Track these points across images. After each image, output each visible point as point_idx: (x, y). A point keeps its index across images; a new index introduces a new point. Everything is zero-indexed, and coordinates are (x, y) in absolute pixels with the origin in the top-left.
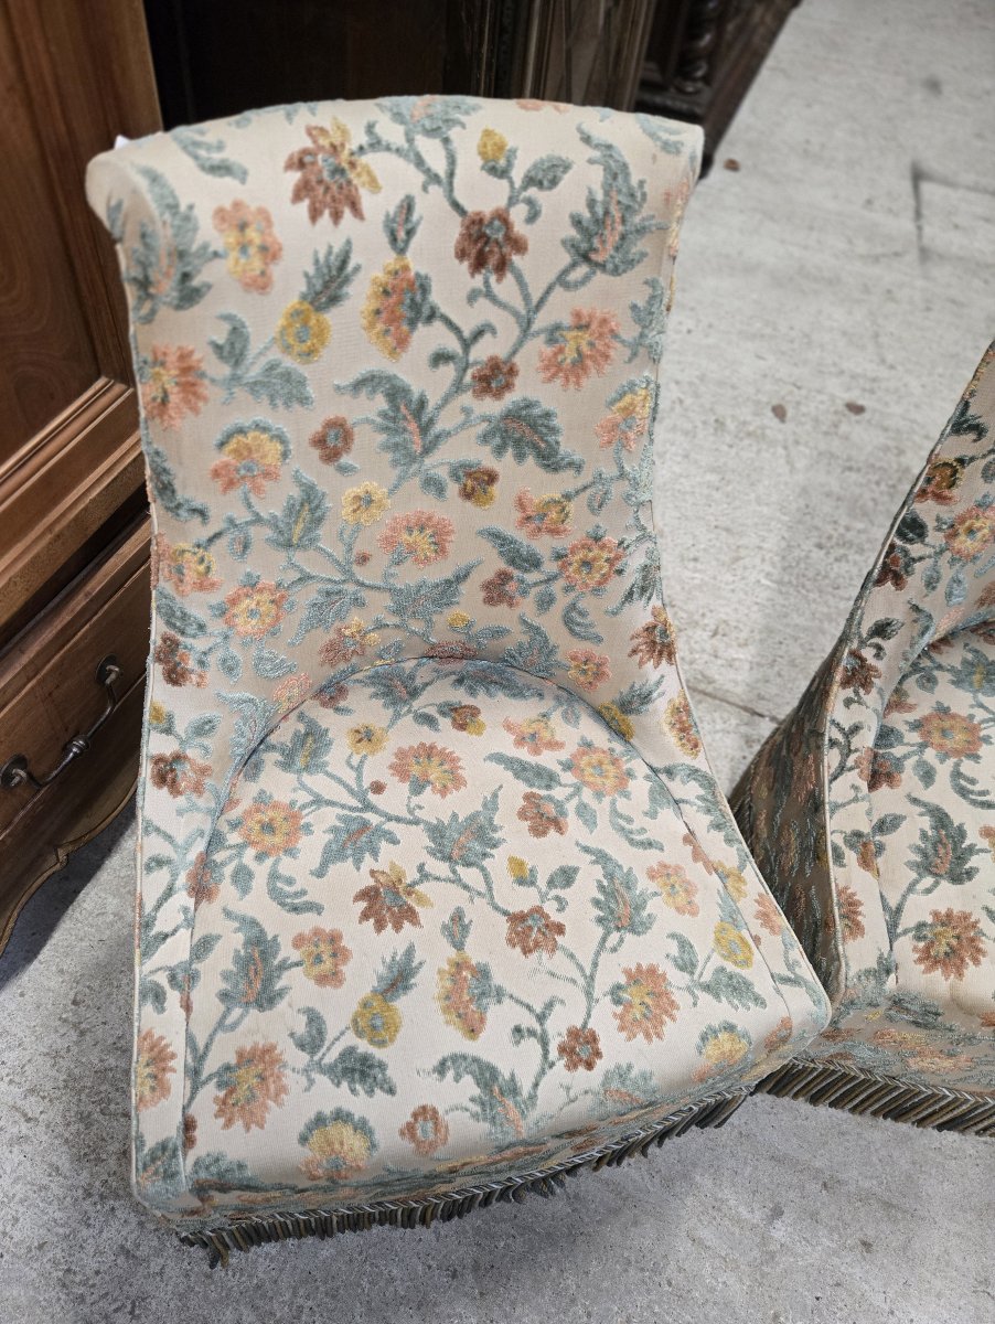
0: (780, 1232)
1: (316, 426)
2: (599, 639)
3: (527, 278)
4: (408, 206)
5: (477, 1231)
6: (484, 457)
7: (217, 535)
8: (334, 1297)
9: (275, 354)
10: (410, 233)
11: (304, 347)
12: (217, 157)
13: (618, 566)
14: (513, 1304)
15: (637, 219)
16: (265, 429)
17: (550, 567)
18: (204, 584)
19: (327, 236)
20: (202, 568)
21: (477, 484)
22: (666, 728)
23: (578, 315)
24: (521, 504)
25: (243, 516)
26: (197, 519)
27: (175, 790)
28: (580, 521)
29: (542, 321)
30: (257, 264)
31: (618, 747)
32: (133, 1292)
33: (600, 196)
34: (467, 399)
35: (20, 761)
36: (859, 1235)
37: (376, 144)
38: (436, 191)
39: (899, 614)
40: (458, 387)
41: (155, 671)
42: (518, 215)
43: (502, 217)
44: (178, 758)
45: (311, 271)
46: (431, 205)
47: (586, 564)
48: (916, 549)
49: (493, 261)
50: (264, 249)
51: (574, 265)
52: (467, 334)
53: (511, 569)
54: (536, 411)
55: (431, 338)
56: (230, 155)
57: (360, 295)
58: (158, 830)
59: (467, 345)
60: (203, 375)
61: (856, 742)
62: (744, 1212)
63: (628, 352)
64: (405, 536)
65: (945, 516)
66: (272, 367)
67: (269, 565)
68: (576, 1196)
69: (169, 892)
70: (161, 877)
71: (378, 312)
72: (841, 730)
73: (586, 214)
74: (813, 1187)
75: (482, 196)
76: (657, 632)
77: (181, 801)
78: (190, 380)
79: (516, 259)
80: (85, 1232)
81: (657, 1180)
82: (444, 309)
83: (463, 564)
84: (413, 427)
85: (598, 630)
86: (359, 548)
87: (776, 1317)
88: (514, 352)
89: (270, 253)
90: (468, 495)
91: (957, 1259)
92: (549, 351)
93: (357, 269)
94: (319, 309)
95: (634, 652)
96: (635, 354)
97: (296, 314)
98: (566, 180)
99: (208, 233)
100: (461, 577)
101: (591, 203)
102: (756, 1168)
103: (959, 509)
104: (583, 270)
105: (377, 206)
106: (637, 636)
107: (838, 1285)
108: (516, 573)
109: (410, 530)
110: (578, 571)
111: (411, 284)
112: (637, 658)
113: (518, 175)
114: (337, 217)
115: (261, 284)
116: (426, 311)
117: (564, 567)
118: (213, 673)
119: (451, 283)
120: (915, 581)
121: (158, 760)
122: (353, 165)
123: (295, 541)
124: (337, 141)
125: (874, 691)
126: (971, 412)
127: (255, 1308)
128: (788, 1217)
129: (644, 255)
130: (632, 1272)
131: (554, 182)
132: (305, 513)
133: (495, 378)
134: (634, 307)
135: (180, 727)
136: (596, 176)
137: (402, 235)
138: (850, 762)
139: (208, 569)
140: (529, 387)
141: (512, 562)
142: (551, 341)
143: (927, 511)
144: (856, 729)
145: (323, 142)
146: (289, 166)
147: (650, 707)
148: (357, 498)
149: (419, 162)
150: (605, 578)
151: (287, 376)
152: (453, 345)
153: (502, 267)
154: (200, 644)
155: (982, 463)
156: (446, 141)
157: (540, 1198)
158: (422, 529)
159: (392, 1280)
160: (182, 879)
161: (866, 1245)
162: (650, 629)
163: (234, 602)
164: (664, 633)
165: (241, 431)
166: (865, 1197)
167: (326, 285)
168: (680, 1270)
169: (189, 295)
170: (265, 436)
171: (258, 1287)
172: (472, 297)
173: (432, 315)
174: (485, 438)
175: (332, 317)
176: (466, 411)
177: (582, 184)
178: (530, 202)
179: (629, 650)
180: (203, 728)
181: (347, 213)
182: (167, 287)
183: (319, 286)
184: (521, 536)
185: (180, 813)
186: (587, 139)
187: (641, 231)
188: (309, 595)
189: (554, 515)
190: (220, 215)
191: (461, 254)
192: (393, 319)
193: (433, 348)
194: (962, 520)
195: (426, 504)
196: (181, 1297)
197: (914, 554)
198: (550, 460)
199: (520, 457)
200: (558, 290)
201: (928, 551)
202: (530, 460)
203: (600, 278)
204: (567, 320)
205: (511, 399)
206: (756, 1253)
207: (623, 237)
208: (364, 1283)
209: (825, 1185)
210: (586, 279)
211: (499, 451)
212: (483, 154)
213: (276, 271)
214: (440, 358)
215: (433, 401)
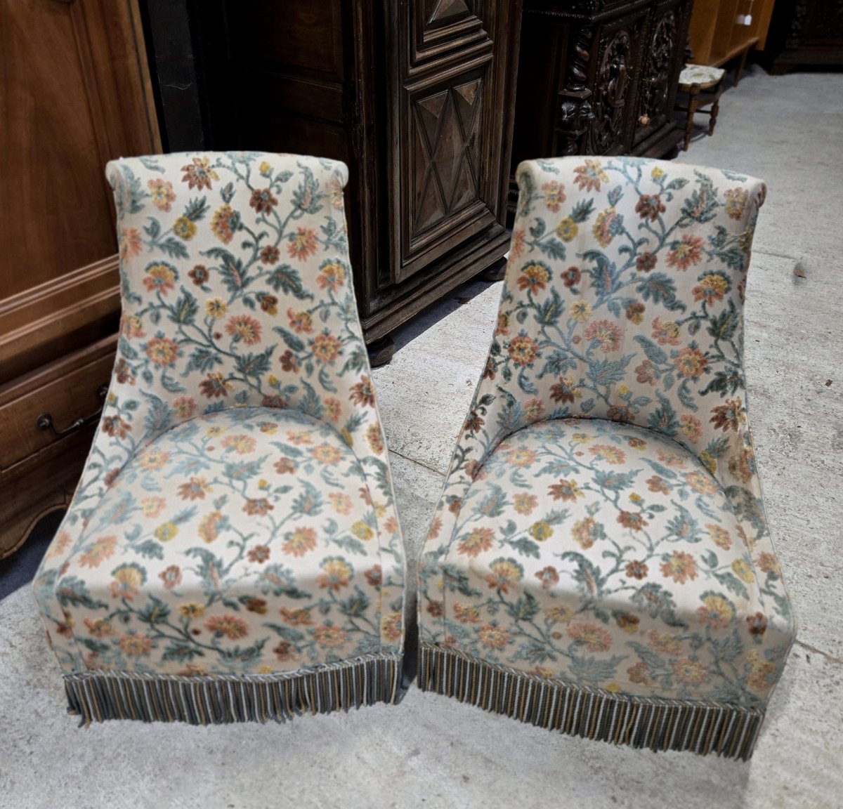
0: (414, 762)
1: (191, 268)
2: (335, 391)
3: (279, 214)
4: (230, 186)
5: (233, 734)
6: (269, 290)
7: (145, 311)
8: (139, 752)
9: (172, 235)
10: (231, 196)
11: (186, 233)
12: (153, 164)
13: (340, 349)
14: (239, 772)
15: (317, 193)
16: (167, 265)
17: (309, 349)
18: (139, 334)
19: (196, 194)
20: (137, 326)
21: (269, 304)
22: (366, 438)
23: (299, 229)
24: (290, 315)
25: (157, 303)
26: (136, 303)
27: (111, 434)
28: (318, 326)
29: (287, 231)
30: (164, 201)
31: (343, 449)
32: (34, 731)
33: (303, 184)
34: (259, 263)
35: (48, 416)
36: (464, 773)
37: (219, 165)
38: (242, 182)
39: (493, 392)
40: (255, 259)
41: (115, 377)
42: (273, 191)
43: (267, 192)
44: (116, 418)
45: (188, 205)
46: (240, 187)
47: (324, 347)
48: (498, 359)
49: (265, 208)
50: (168, 196)
51: (295, 210)
52: (257, 235)
53: (291, 350)
54: (289, 270)
55: (240, 236)
56: (159, 164)
57: (209, 217)
58: (99, 451)
59: (258, 239)
60: (140, 240)
61: (468, 456)
62: (395, 749)
63: (324, 246)
64: (238, 327)
65: (507, 341)
66: (170, 240)
67: (169, 329)
68: (297, 727)
69: (96, 479)
70: (95, 472)
71: (217, 224)
72: (461, 450)
73: (298, 191)
74: (445, 744)
75: (260, 184)
76: (364, 388)
77: (113, 439)
78: (135, 240)
79: (274, 207)
80: (19, 701)
81: (349, 725)
82: (246, 224)
83: (270, 345)
84: (236, 273)
85: (335, 385)
86: (215, 330)
87: (393, 805)
88: (277, 244)
89: (170, 197)
90: (265, 308)
91: (522, 796)
92: (291, 244)
93: (209, 207)
94: (192, 220)
95: (352, 397)
96: (327, 248)
97: (181, 220)
98: (291, 179)
99: (144, 187)
100: (269, 353)
101: (300, 187)
102: (412, 729)
103: (512, 336)
104: (298, 212)
105: (217, 186)
106: (352, 389)
107: (439, 795)
108: (294, 352)
109: (240, 325)
110: (320, 351)
111: (232, 214)
112: (353, 400)
113: (274, 177)
114: (200, 188)
115: (166, 208)
116: (238, 225)
117: (315, 348)
118: (139, 379)
119: (248, 215)
120: (499, 375)
121: (108, 419)
122: (209, 171)
123: (182, 318)
124: (204, 163)
125: (480, 431)
126: (508, 289)
127: (94, 750)
128: (422, 756)
129: (321, 207)
130: (315, 767)
131: (286, 180)
132: (186, 306)
133: (270, 255)
134: (322, 227)
135: (120, 404)
136: (301, 178)
137: (227, 196)
138: (463, 465)
139: (140, 327)
140: (285, 259)
141: (290, 346)
142: (291, 240)
143: (501, 339)
144: (469, 450)
145: (198, 163)
146: (183, 169)
147: (360, 427)
148: (212, 304)
149: (236, 172)
150: (333, 356)
151: (177, 244)
152: (251, 240)
153: (269, 210)
154: (134, 363)
155: (515, 314)
156: (247, 165)
157: (275, 723)
158: (246, 324)
159: (175, 749)
160: (104, 475)
161: (466, 778)
162: (360, 386)
163: (151, 344)
164: (368, 390)
165: (156, 264)
166: (474, 755)
167: (194, 211)
168: (345, 771)
169: (135, 208)
170: (167, 268)
171: (100, 740)
172: (258, 221)
173: (241, 227)
174: (269, 281)
175: (197, 224)
176: (260, 268)
177: (297, 180)
178: (278, 186)
179: (349, 396)
180: (131, 405)
181: (205, 187)
182: (127, 205)
183: (191, 211)
184: (292, 331)
185: (111, 444)
186: (299, 165)
187: (319, 197)
188: (190, 349)
189: (304, 320)
190: (151, 183)
191: (252, 204)
192: (224, 227)
193: (243, 240)
194: (514, 342)
195: (245, 311)
196: (57, 738)
197: (497, 361)
198: (300, 294)
199: (286, 291)
200: (291, 220)
201: (503, 359)
202: (291, 293)
203: (306, 215)
204: (296, 231)
205: (278, 264)
206: (394, 771)
207: (312, 199)
208: (159, 748)
209: (452, 744)
210: (301, 215)
211: (276, 288)
212: (261, 169)
213: (173, 204)
214: (246, 245)
215: (245, 263)
